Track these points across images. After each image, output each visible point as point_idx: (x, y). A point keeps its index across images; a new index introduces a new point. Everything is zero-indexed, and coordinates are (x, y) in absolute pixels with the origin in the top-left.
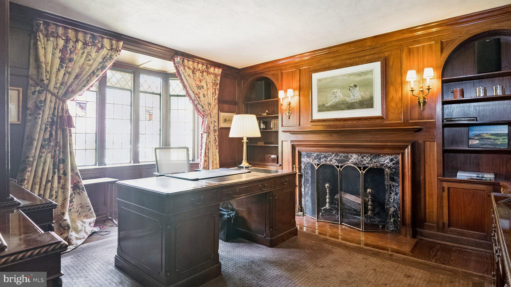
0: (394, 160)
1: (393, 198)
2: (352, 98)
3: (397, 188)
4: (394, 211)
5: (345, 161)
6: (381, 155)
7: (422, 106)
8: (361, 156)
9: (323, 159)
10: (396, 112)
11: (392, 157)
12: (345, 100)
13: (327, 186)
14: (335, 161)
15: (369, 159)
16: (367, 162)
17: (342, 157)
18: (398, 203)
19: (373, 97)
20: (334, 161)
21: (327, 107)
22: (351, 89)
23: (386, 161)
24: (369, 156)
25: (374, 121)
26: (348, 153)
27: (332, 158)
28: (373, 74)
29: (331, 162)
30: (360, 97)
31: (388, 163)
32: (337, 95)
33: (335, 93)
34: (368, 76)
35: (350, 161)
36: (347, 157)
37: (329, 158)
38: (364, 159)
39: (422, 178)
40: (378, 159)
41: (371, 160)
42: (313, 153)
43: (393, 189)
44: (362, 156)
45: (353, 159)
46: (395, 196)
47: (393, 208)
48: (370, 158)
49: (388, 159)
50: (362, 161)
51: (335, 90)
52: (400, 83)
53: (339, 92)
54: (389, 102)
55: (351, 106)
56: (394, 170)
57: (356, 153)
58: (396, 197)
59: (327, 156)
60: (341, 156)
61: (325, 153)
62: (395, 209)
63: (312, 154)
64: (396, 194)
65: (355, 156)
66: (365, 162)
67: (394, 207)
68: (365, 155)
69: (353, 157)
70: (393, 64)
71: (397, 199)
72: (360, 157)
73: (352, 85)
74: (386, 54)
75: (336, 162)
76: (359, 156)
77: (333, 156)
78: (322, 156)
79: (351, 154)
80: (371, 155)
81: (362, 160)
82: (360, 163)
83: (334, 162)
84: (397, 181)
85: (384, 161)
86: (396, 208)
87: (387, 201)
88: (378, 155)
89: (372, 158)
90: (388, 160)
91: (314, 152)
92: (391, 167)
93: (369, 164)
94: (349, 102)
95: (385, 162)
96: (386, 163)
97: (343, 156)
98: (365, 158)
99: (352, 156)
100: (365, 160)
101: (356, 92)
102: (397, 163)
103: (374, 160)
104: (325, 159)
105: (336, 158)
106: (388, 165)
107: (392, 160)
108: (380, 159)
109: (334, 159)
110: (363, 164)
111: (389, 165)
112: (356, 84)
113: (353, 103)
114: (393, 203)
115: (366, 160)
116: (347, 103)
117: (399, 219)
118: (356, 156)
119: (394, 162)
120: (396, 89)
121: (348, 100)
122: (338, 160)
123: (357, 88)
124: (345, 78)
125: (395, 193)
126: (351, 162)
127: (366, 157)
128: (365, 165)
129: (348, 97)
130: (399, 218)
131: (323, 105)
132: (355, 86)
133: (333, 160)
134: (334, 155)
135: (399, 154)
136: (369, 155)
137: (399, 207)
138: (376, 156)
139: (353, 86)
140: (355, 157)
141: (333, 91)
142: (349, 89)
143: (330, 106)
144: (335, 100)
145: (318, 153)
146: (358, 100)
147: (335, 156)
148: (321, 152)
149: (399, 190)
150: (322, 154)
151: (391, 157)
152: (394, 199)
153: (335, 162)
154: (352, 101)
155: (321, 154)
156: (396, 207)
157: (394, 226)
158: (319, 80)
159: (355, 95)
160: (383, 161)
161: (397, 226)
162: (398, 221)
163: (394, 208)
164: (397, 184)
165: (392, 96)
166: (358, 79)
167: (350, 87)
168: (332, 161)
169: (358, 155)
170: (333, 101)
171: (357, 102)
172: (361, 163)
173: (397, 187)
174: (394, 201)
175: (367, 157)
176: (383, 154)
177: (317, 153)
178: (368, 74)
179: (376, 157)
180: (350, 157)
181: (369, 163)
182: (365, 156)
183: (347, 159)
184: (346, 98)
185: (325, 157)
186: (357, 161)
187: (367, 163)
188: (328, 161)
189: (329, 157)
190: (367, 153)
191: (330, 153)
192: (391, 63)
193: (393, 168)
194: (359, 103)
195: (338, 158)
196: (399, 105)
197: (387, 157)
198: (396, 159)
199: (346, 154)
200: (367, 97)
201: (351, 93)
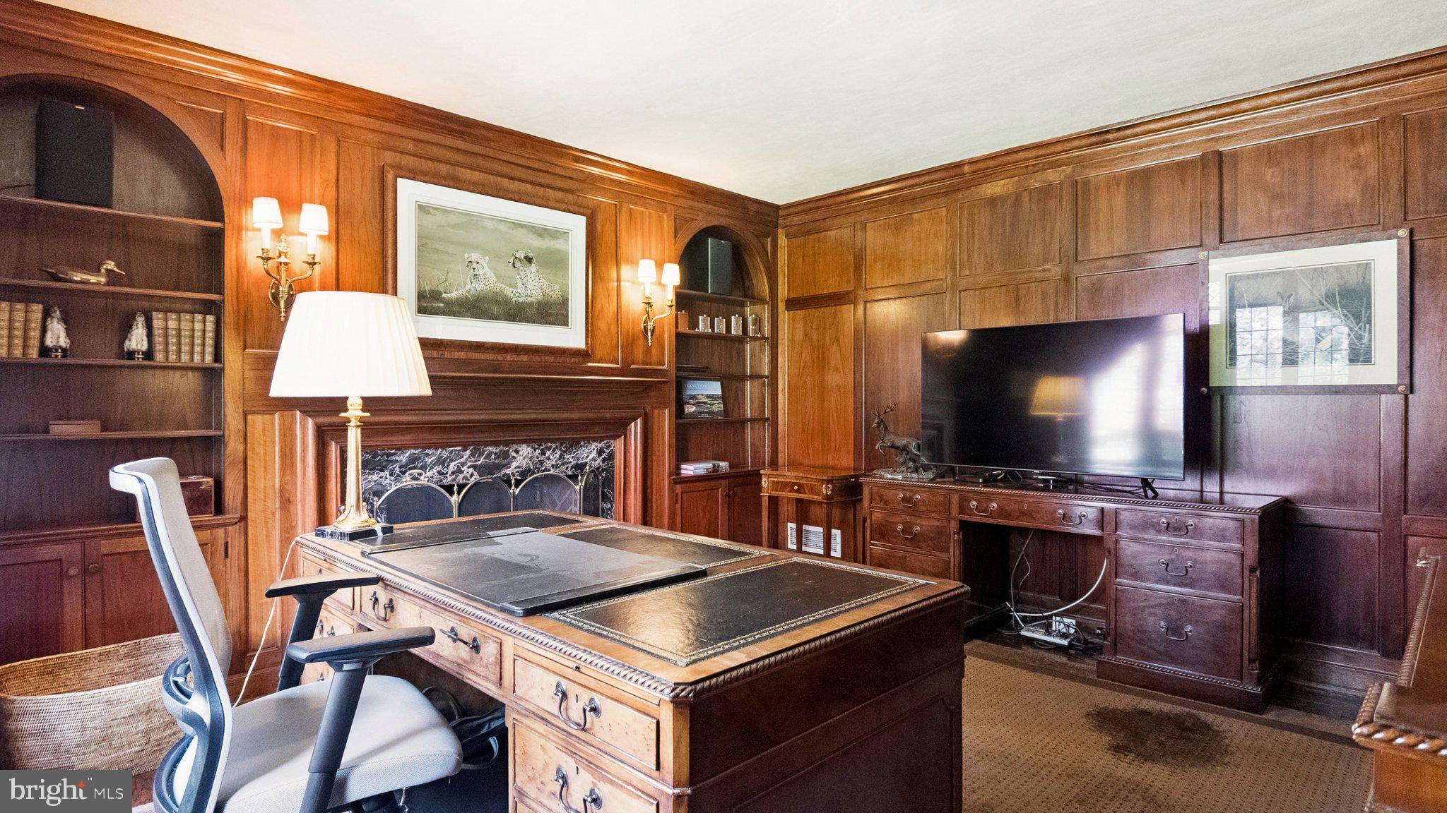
0: (604, 452)
2: (519, 290)
5: (499, 467)
6: (582, 443)
7: (650, 338)
8: (539, 449)
9: (432, 468)
10: (610, 344)
12: (503, 292)
14: (471, 470)
15: (558, 456)
16: (554, 463)
17: (493, 456)
19: (567, 300)
20: (467, 470)
21: (448, 303)
22: (518, 264)
23: (590, 457)
24: (557, 447)
25: (568, 360)
26: (507, 443)
27: (463, 464)
28: (568, 241)
29: (461, 476)
30: (539, 292)
31: (595, 460)
32: (481, 272)
33: (474, 265)
34: (558, 244)
35: (514, 465)
36: (506, 455)
37: (452, 464)
40: (576, 452)
41: (561, 456)
42: (395, 454)
44: (542, 450)
45: (522, 457)
48: (559, 453)
49: (593, 450)
50: (541, 463)
51: (475, 256)
53: (485, 265)
54: (598, 318)
55: (515, 313)
56: (605, 476)
57: (527, 442)
59: (446, 459)
60: (489, 456)
61: (440, 450)
63: (393, 458)
65: (525, 450)
66: (548, 464)
68: (549, 444)
69: (521, 453)
72: (538, 452)
73: (521, 255)
75: (476, 474)
76: (535, 450)
77: (465, 457)
78: (429, 460)
79: (515, 447)
80: (561, 445)
81: (542, 458)
82: (536, 468)
83: (468, 475)
84: (610, 499)
85: (587, 457)
88: (574, 444)
89: (565, 452)
90: (595, 452)
91: (402, 448)
92: (599, 468)
93: (557, 468)
94: (514, 299)
95: (588, 459)
96: (592, 462)
97: (496, 454)
98: (548, 453)
99: (517, 452)
100: (549, 459)
101: (529, 275)
102: (611, 457)
103: (569, 457)
104: (439, 468)
105: (476, 461)
107: (600, 452)
108: (579, 452)
109: (469, 464)
110: (543, 469)
111: (595, 464)
112: (530, 255)
113: (522, 303)
115: (551, 457)
118: (530, 449)
119: (604, 456)
121: (510, 294)
122: (481, 466)
123: (533, 268)
124: (502, 227)
126: (516, 468)
127: (550, 451)
128: (550, 471)
129: (510, 285)
131: (436, 295)
132: (529, 260)
133: (465, 468)
134: (468, 452)
135: (617, 437)
136: (558, 444)
138: (571, 446)
139: (522, 257)
140: (525, 453)
141: (466, 255)
142: (514, 264)
143: (457, 300)
144: (473, 285)
145: (417, 452)
146: (534, 300)
147: (472, 455)
148: (424, 449)
150: (430, 452)
151: (600, 445)
153: (472, 475)
154: (521, 300)
155: (427, 455)
158: (425, 208)
159: (528, 283)
160: (585, 455)
166: (537, 243)
167: (516, 258)
168: (462, 472)
169: (532, 448)
170: (468, 287)
171: (531, 304)
172: (539, 468)
175: (554, 451)
176: (584, 439)
177: (413, 451)
178: (558, 238)
179: (571, 448)
180: (514, 454)
181: (558, 465)
182: (549, 448)
183: (506, 460)
184: (503, 286)
185: (441, 462)
186: (531, 465)
187: (553, 466)
188: (450, 473)
189: (451, 461)
190: (553, 441)
191: (458, 448)
192: (600, 229)
193: (603, 470)
194: (538, 309)
195: (480, 462)
196: (613, 329)
197: (593, 446)
198: (607, 449)
199: (502, 448)
200: (555, 295)
201: (519, 277)
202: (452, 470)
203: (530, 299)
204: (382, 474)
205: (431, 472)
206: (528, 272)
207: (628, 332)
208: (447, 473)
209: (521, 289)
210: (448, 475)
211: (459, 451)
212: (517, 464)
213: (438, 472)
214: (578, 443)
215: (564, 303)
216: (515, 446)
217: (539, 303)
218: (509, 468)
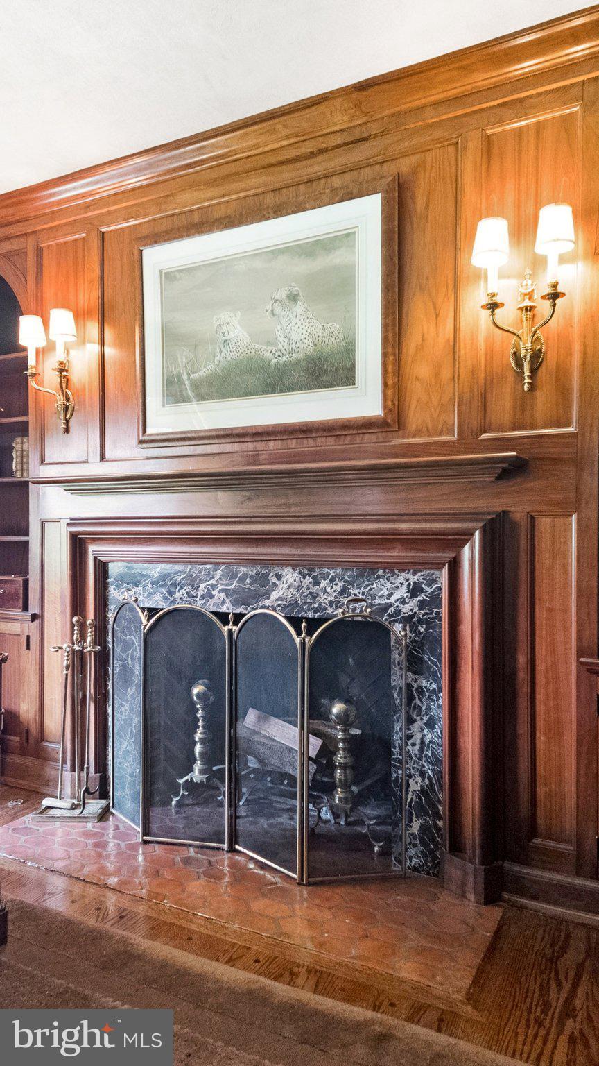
0: (422, 591)
1: (417, 738)
2: (280, 347)
3: (433, 700)
4: (422, 791)
5: (255, 597)
6: (380, 572)
7: (527, 373)
8: (310, 575)
9: (181, 590)
10: (435, 401)
11: (416, 578)
12: (258, 356)
13: (198, 696)
14: (223, 595)
15: (338, 588)
16: (332, 598)
17: (248, 580)
18: (436, 761)
20: (218, 595)
21: (198, 385)
22: (278, 309)
23: (397, 595)
24: (337, 575)
25: (358, 439)
26: (267, 564)
27: (213, 587)
28: (353, 246)
29: (211, 602)
30: (309, 342)
31: (404, 603)
32: (231, 335)
33: (224, 329)
34: (337, 258)
35: (275, 595)
36: (265, 580)
37: (202, 586)
38: (322, 585)
39: (522, 659)
40: (368, 585)
41: (344, 591)
43: (419, 703)
44: (314, 578)
45: (285, 586)
46: (425, 732)
47: (419, 779)
48: (341, 584)
49: (402, 584)
50: (314, 596)
51: (224, 316)
52: (451, 284)
53: (236, 324)
54: (410, 359)
55: (277, 380)
56: (422, 630)
57: (294, 563)
58: (430, 736)
59: (195, 579)
60: (243, 579)
61: (189, 566)
62: (427, 782)
63: (145, 572)
64: (431, 724)
65: (290, 576)
66: (323, 599)
67: (423, 774)
68: (326, 570)
69: (284, 579)
70: (427, 206)
71: (434, 743)
72: (308, 580)
73: (282, 294)
74: (404, 165)
75: (228, 601)
76: (304, 577)
77: (216, 578)
78: (179, 578)
79: (274, 570)
80: (345, 571)
81: (315, 589)
82: (306, 603)
83: (220, 602)
84: (435, 673)
85: (390, 595)
86: (429, 778)
87: (397, 749)
88: (369, 571)
89: (350, 583)
90: (404, 589)
91: (153, 561)
92: (413, 616)
93: (337, 607)
94: (274, 361)
95: (393, 599)
96: (397, 604)
97: (252, 577)
98: (324, 583)
99: (279, 577)
100: (325, 591)
101: (294, 321)
102: (435, 600)
103: (356, 591)
104: (189, 589)
105: (228, 584)
106: (404, 610)
107: (415, 590)
108: (375, 586)
109: (220, 588)
110: (316, 605)
111: (406, 609)
112: (295, 290)
113: (285, 365)
114: (420, 759)
115: (328, 590)
116: (265, 367)
117: (440, 824)
118: (296, 575)
119: (422, 597)
120: (435, 308)
121: (268, 355)
122: (235, 591)
123: (300, 307)
124: (258, 264)
125: (426, 719)
126: (277, 599)
127: (328, 581)
128: (325, 609)
129: (268, 343)
130: (440, 818)
132: (293, 298)
133: (215, 592)
134: (219, 573)
135: (439, 566)
136: (338, 570)
137: (439, 776)
138: (360, 575)
139: (284, 297)
140: (291, 581)
141: (215, 318)
142: (272, 310)
143: (205, 380)
144: (223, 355)
145: (167, 567)
146: (301, 356)
147: (224, 575)
148: (174, 564)
149: (439, 706)
150: (181, 568)
151: (413, 579)
152: (422, 742)
153: (223, 602)
154: (282, 360)
155: (177, 572)
156: (430, 773)
157: (422, 852)
158: (167, 277)
159: (293, 333)
160: (387, 592)
161: (432, 852)
162: (438, 829)
163: (423, 780)
164: (434, 686)
165: (420, 337)
166: (303, 267)
167: (276, 301)
168: (212, 597)
169: (300, 573)
170: (217, 359)
171: (298, 362)
172: (310, 604)
173: (433, 697)
174: (421, 750)
175: (332, 580)
177: (163, 566)
178: (337, 248)
179: (362, 578)
180: (275, 580)
181: (339, 602)
182: (325, 576)
183: (263, 586)
184: (259, 346)
185: (190, 581)
186: (298, 597)
187: (331, 603)
188: (199, 596)
189: (201, 581)
190: (332, 565)
191: (209, 566)
192: (420, 201)
193: (420, 621)
194: (307, 369)
195: (232, 587)
196: (446, 373)
197: (401, 579)
198: (429, 585)
199: (259, 569)
200: (333, 341)
201: (279, 327)
202: (202, 593)
203: (295, 356)
204: (137, 589)
205: (181, 593)
206: (292, 316)
207: (473, 373)
208: (196, 596)
209: (282, 344)
210: (198, 599)
211: (209, 569)
212: (280, 594)
213: (188, 593)
214: (373, 571)
215: (349, 350)
216: (276, 568)
217: (309, 359)
218: (269, 598)
